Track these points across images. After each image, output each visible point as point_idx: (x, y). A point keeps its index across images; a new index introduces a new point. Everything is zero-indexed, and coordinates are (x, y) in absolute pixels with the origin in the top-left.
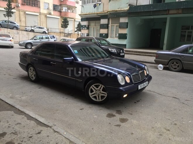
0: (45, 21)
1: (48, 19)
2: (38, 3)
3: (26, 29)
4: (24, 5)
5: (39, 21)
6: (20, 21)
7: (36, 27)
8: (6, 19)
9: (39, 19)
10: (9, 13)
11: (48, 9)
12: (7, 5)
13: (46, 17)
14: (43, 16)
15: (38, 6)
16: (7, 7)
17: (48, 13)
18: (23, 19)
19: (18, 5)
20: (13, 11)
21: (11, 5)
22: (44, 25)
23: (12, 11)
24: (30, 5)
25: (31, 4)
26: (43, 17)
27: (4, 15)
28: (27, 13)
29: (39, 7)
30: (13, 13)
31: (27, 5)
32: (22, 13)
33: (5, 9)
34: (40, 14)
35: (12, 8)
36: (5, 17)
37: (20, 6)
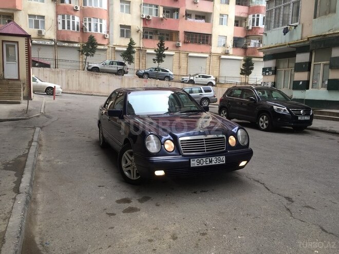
0: (218, 65)
1: (223, 63)
2: (209, 38)
3: (183, 79)
4: (188, 43)
5: (208, 67)
6: (180, 67)
7: (197, 76)
8: (156, 65)
9: (208, 62)
10: (160, 57)
11: (224, 45)
12: (158, 45)
13: (220, 59)
14: (216, 58)
15: (207, 43)
16: (158, 48)
17: (224, 53)
18: (184, 65)
19: (179, 44)
20: (165, 53)
21: (163, 44)
22: (215, 72)
23: (164, 53)
24: (196, 42)
25: (198, 41)
26: (215, 59)
27: (154, 60)
28: (190, 54)
29: (210, 45)
30: (164, 56)
31: (192, 42)
32: (183, 56)
33: (155, 51)
34: (210, 55)
35: (165, 50)
36: (155, 63)
37: (181, 45)
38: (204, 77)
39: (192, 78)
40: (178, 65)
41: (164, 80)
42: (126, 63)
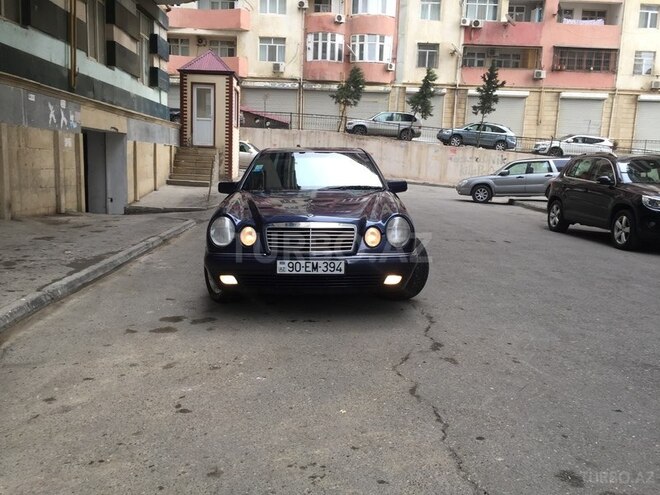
0: (632, 116)
1: (643, 110)
2: (612, 57)
3: (537, 146)
4: (561, 70)
5: (605, 119)
6: (538, 123)
7: (570, 139)
8: (478, 119)
9: (606, 110)
10: (487, 101)
11: (649, 72)
13: (636, 101)
14: (625, 101)
15: (608, 69)
16: (485, 83)
17: (646, 88)
18: (548, 115)
19: (539, 74)
20: (498, 92)
22: (622, 130)
23: (494, 94)
24: (580, 68)
25: (584, 66)
26: (623, 103)
27: (475, 108)
28: (564, 94)
29: (614, 72)
30: (496, 99)
31: (571, 69)
32: (547, 98)
33: (479, 90)
34: (612, 95)
35: (498, 86)
36: (476, 114)
37: (544, 74)
38: (585, 140)
39: (556, 144)
40: (535, 117)
41: (494, 148)
42: (418, 116)
